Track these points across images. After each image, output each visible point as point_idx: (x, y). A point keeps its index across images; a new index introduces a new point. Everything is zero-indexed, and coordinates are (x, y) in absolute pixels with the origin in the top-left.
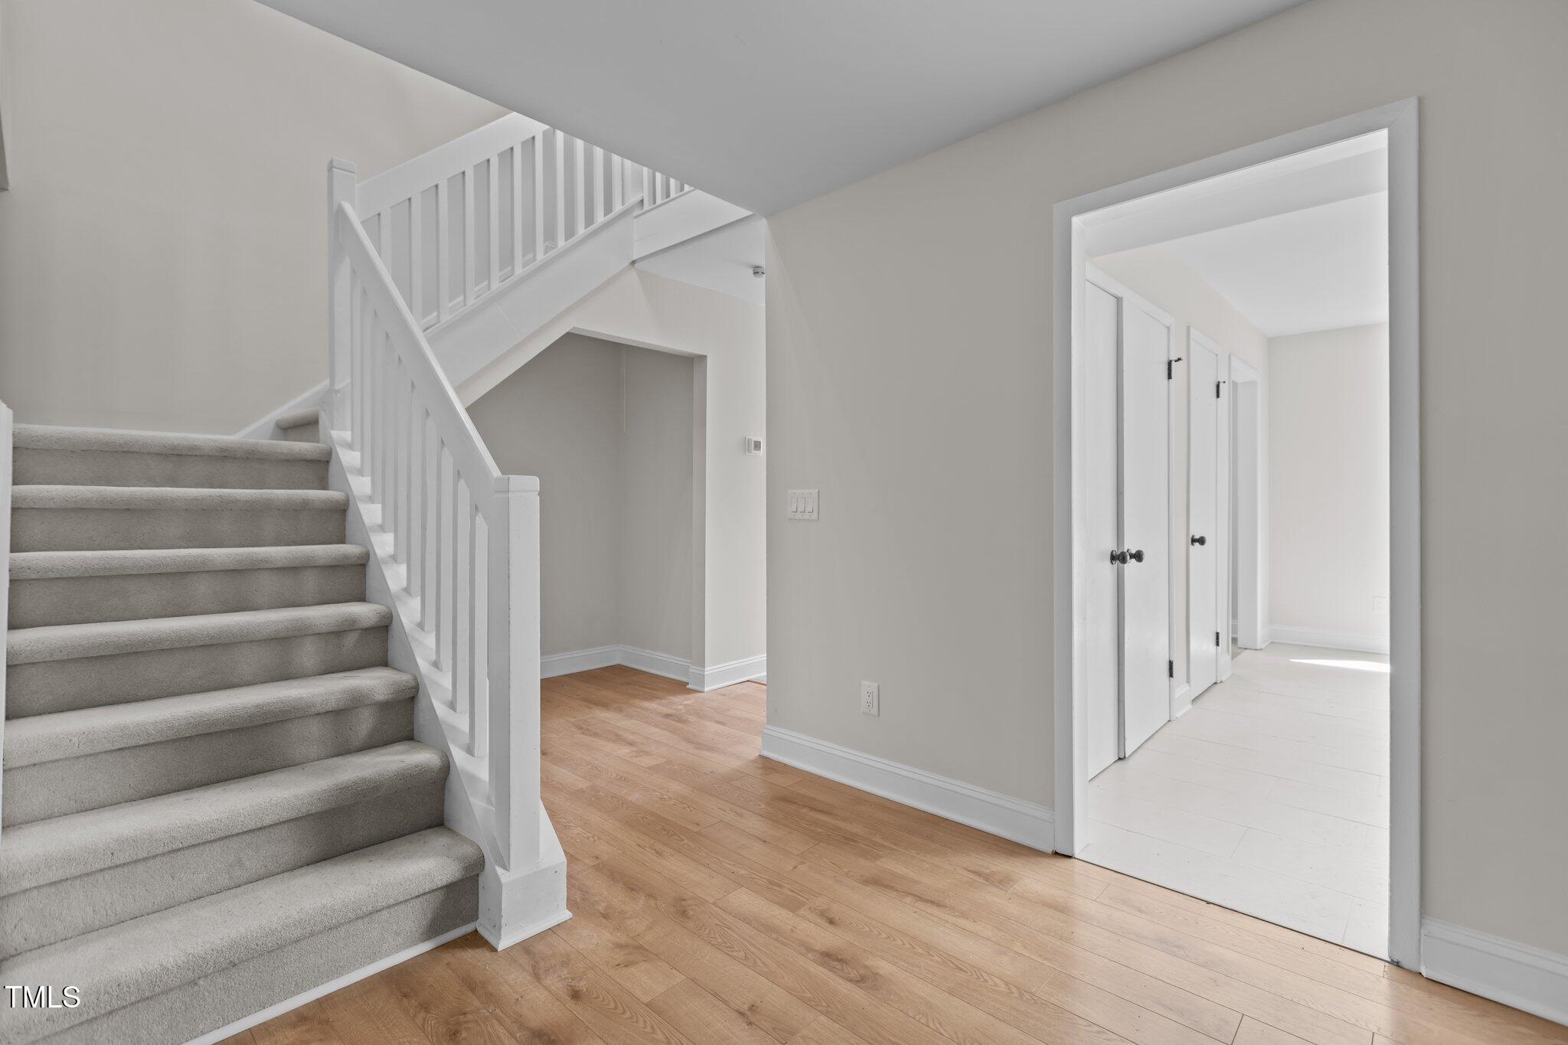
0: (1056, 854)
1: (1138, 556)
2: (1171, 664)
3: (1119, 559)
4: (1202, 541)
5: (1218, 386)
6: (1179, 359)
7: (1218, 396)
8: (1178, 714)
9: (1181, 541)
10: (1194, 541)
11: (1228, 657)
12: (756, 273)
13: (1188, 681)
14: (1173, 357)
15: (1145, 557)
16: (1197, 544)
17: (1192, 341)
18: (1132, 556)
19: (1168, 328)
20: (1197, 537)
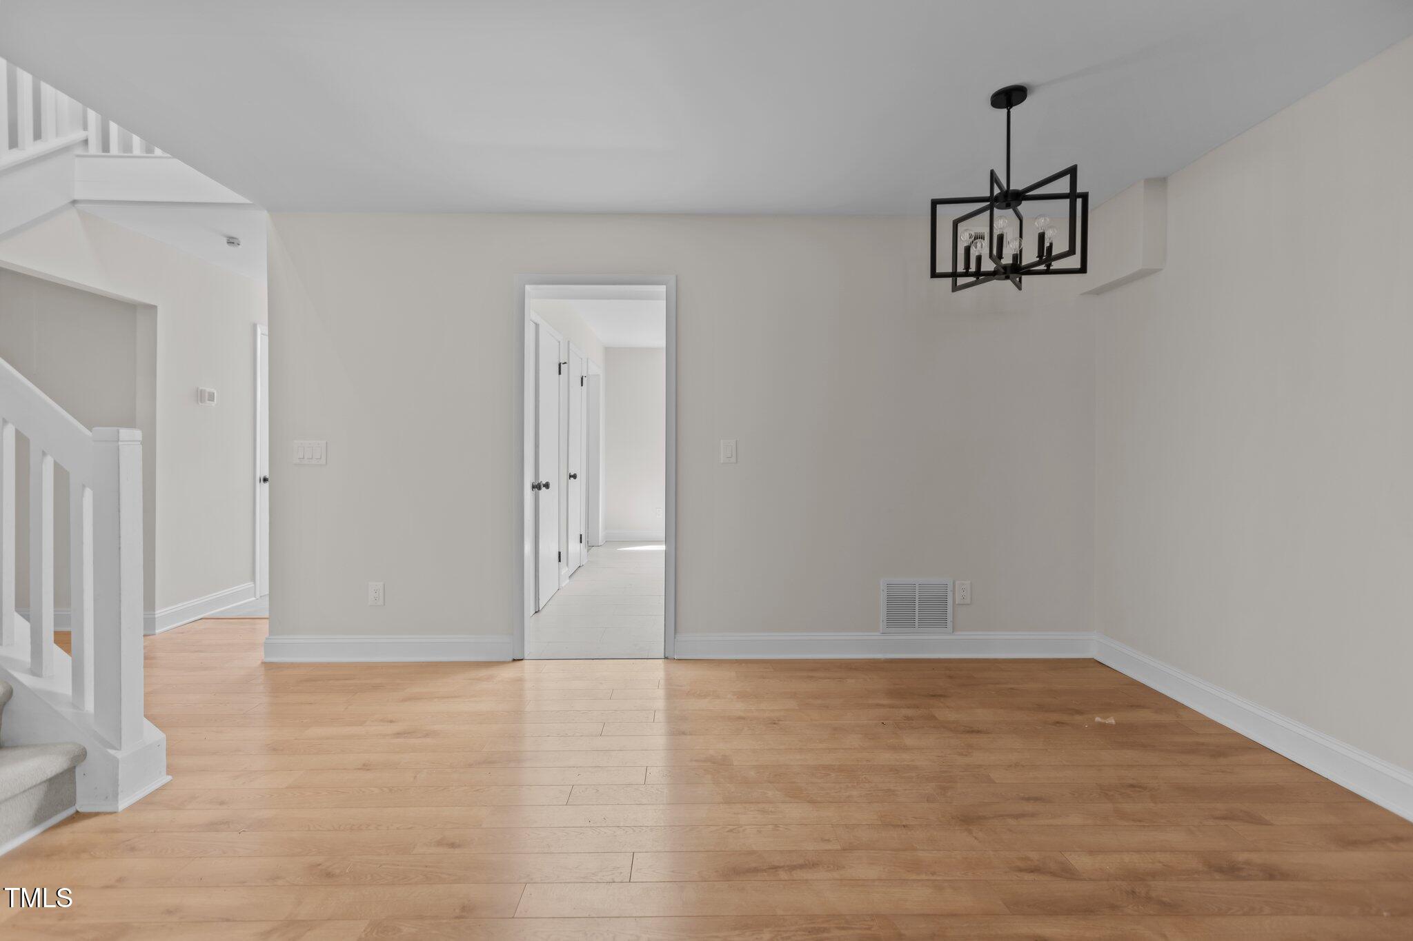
0: (514, 660)
1: (547, 486)
2: (560, 553)
3: (537, 487)
4: (574, 476)
5: (582, 378)
6: (565, 363)
7: (582, 385)
8: (563, 585)
9: (566, 477)
10: (570, 476)
11: (586, 550)
12: (229, 243)
13: (567, 565)
14: (562, 361)
15: (551, 486)
16: (572, 479)
17: (570, 351)
18: (545, 486)
19: (559, 342)
20: (572, 474)
